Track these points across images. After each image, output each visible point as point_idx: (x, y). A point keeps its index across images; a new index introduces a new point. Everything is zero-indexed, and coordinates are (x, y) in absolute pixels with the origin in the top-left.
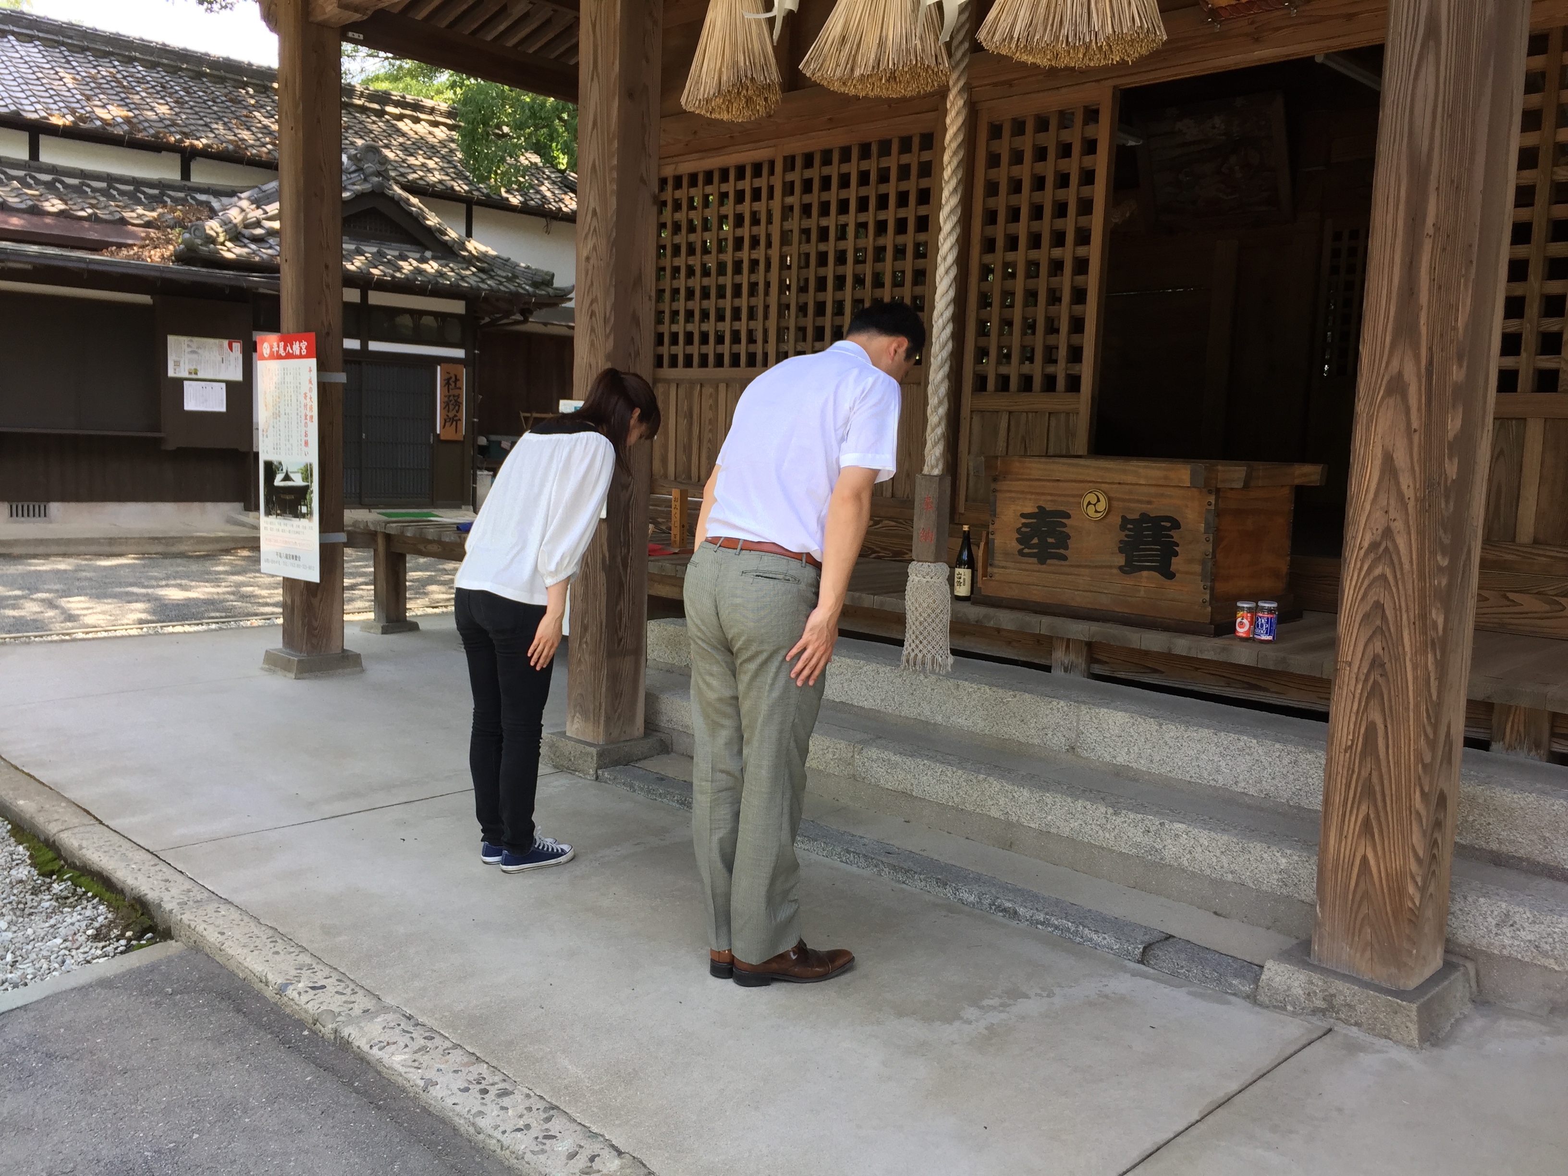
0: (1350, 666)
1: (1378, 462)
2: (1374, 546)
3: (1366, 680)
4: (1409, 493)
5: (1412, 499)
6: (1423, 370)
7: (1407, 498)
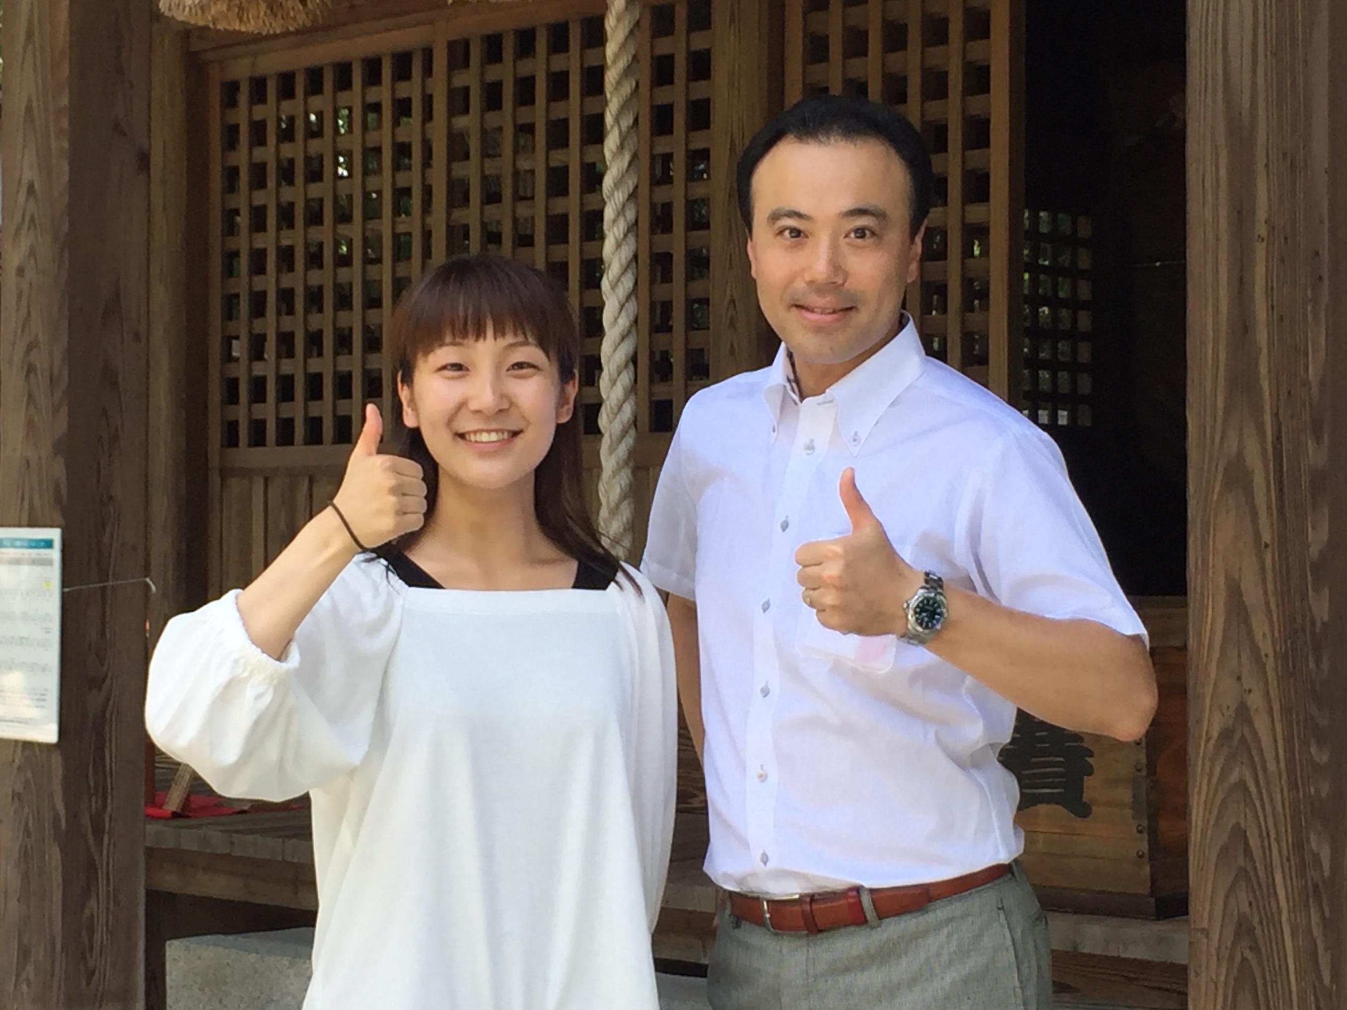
0: (1207, 936)
1: (1222, 598)
2: (1226, 735)
3: (1231, 958)
4: (1266, 647)
5: (1271, 655)
6: (1270, 449)
7: (1263, 654)
